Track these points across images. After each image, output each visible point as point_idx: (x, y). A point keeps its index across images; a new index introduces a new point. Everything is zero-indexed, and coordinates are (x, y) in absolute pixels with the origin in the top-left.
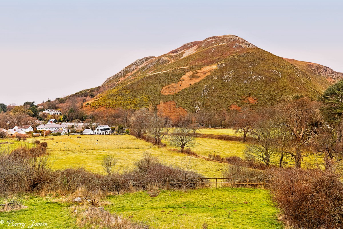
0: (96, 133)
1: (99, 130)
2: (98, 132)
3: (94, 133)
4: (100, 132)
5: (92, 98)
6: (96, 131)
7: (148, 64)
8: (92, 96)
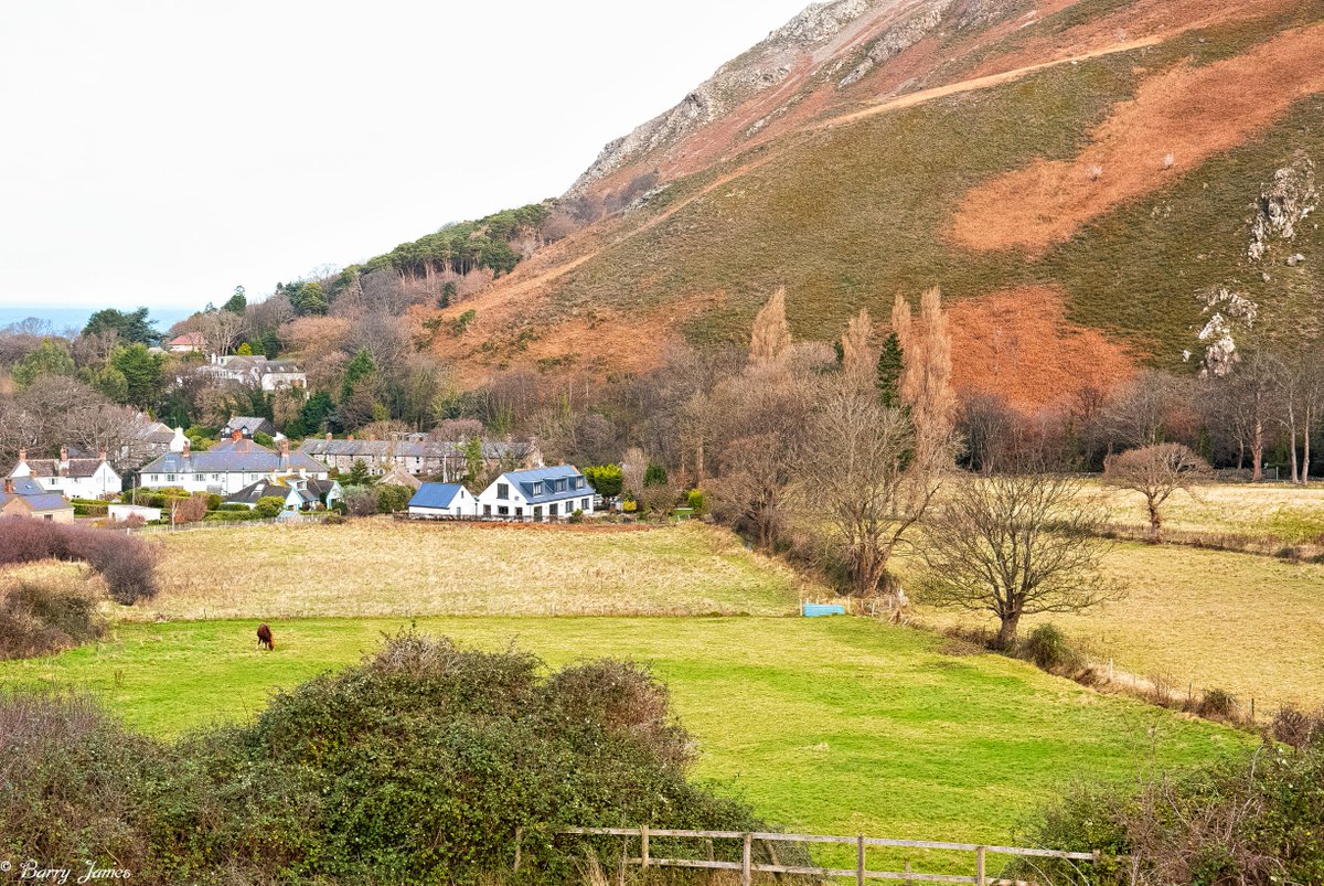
0: (494, 511)
1: (513, 491)
2: (503, 503)
3: (481, 512)
4: (516, 500)
5: (496, 277)
6: (490, 496)
7: (882, 36)
8: (502, 263)
